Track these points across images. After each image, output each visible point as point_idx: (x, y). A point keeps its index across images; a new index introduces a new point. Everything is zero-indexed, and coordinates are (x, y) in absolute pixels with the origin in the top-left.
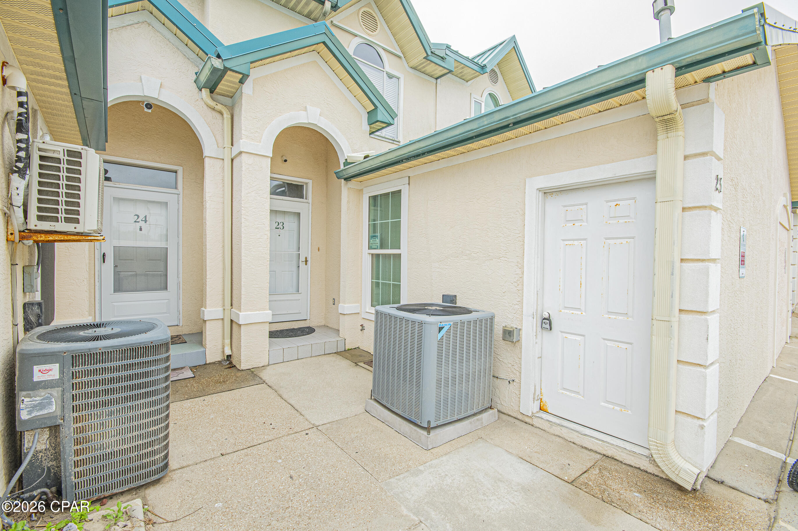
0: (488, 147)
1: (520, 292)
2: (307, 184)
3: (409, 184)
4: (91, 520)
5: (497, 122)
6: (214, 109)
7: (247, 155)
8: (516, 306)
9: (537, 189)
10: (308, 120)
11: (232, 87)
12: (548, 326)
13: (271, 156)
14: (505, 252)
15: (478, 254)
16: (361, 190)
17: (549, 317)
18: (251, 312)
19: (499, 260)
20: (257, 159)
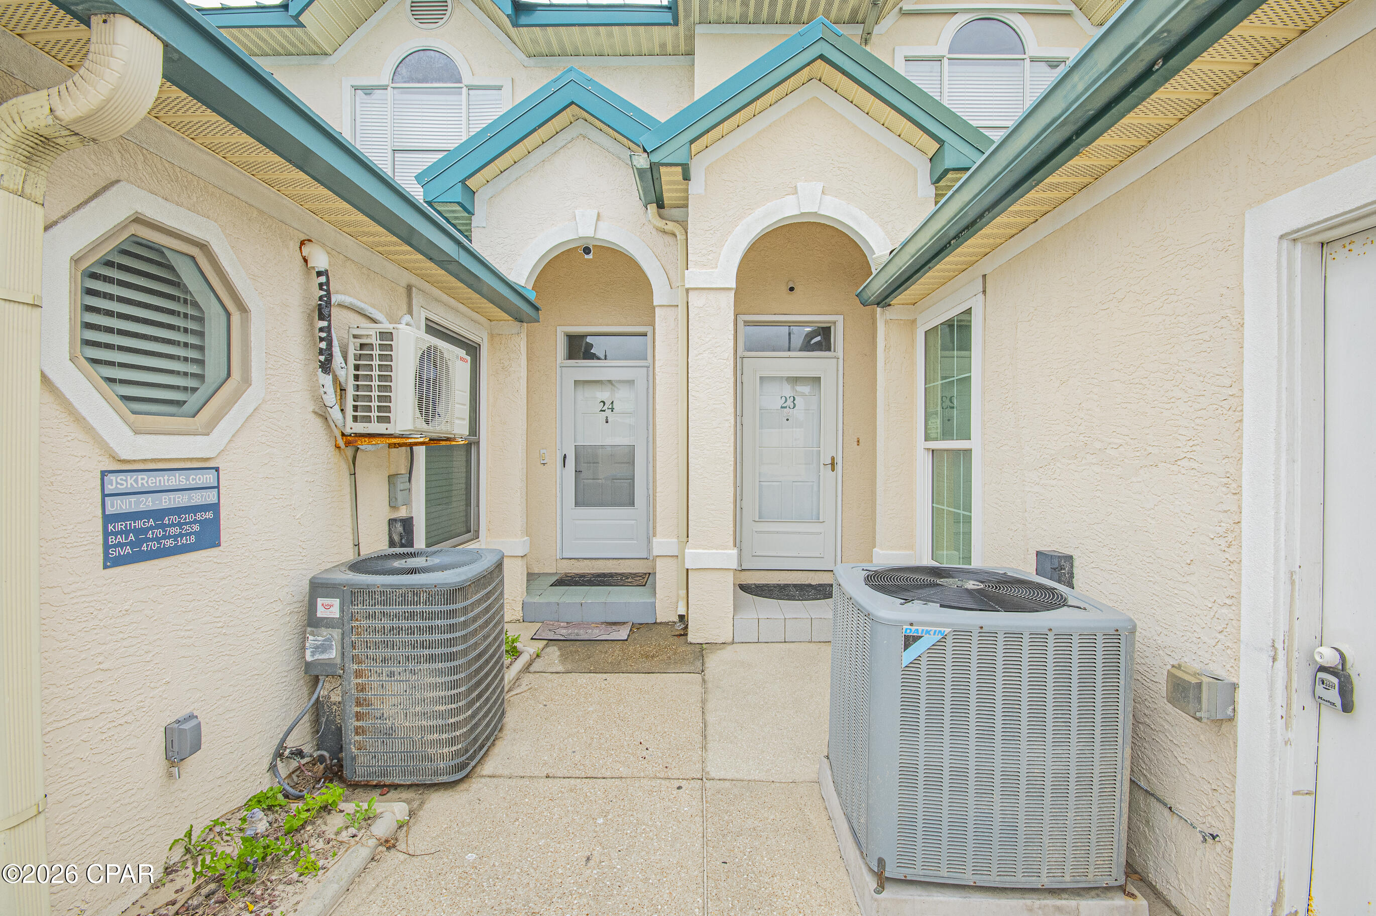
0: (1144, 151)
1: (1234, 567)
2: (835, 323)
3: (984, 292)
4: (341, 811)
5: (1107, 71)
6: (664, 232)
7: (696, 292)
8: (1224, 610)
9: (1282, 237)
10: (800, 208)
11: (676, 191)
12: (1334, 695)
13: (734, 286)
14: (1191, 443)
15: (1121, 449)
16: (914, 321)
17: (1343, 665)
18: (703, 549)
19: (1175, 468)
20: (712, 296)
